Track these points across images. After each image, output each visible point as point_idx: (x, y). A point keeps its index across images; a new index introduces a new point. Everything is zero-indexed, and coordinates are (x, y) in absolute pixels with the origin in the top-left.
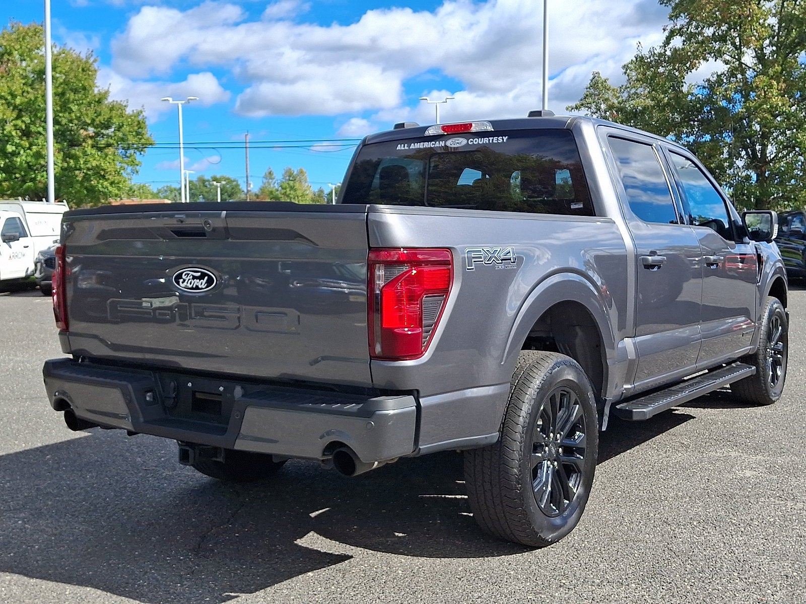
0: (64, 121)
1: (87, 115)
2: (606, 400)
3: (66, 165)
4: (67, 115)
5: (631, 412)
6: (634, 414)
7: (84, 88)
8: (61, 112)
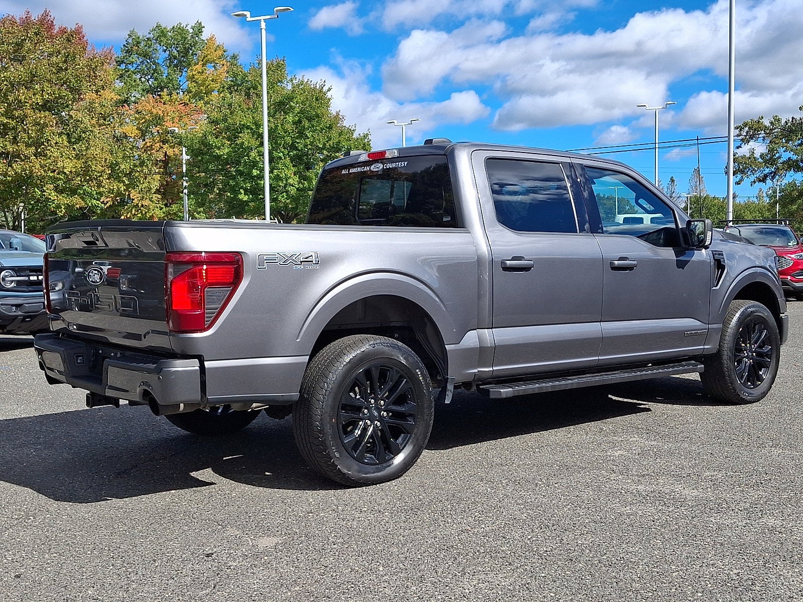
0: (300, 146)
1: (319, 140)
2: (448, 378)
3: (301, 186)
4: (302, 141)
5: (489, 390)
6: (491, 392)
7: (317, 116)
8: (297, 138)
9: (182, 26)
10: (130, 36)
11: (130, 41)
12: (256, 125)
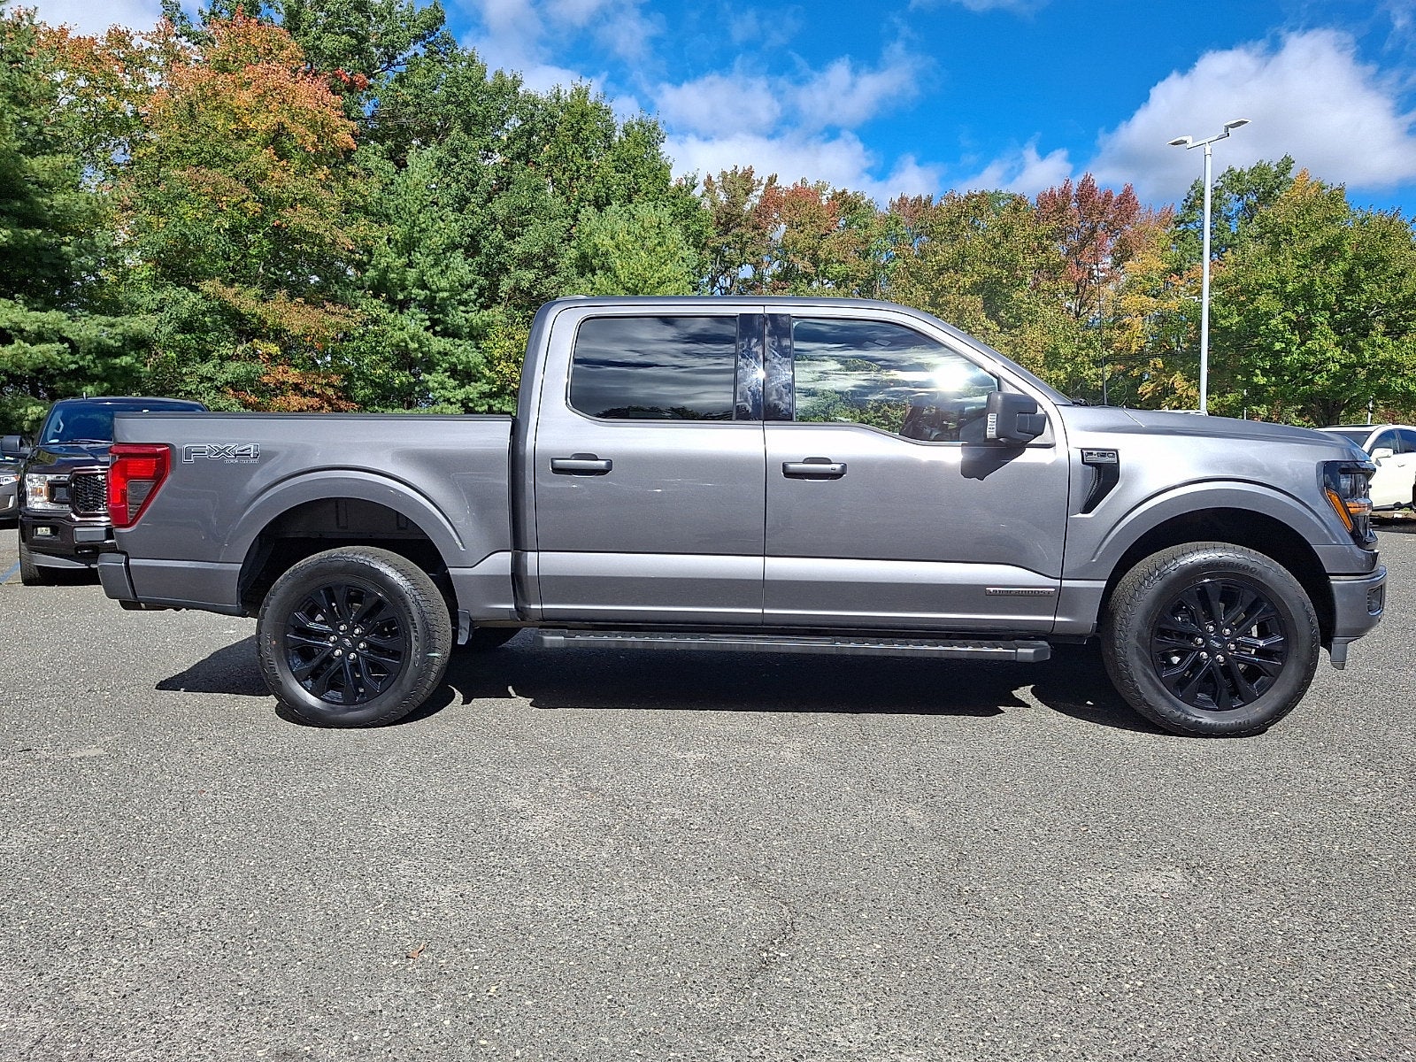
2: (459, 612)
9: (1263, 164)
10: (1193, 188)
11: (1193, 194)
12: (1282, 283)
